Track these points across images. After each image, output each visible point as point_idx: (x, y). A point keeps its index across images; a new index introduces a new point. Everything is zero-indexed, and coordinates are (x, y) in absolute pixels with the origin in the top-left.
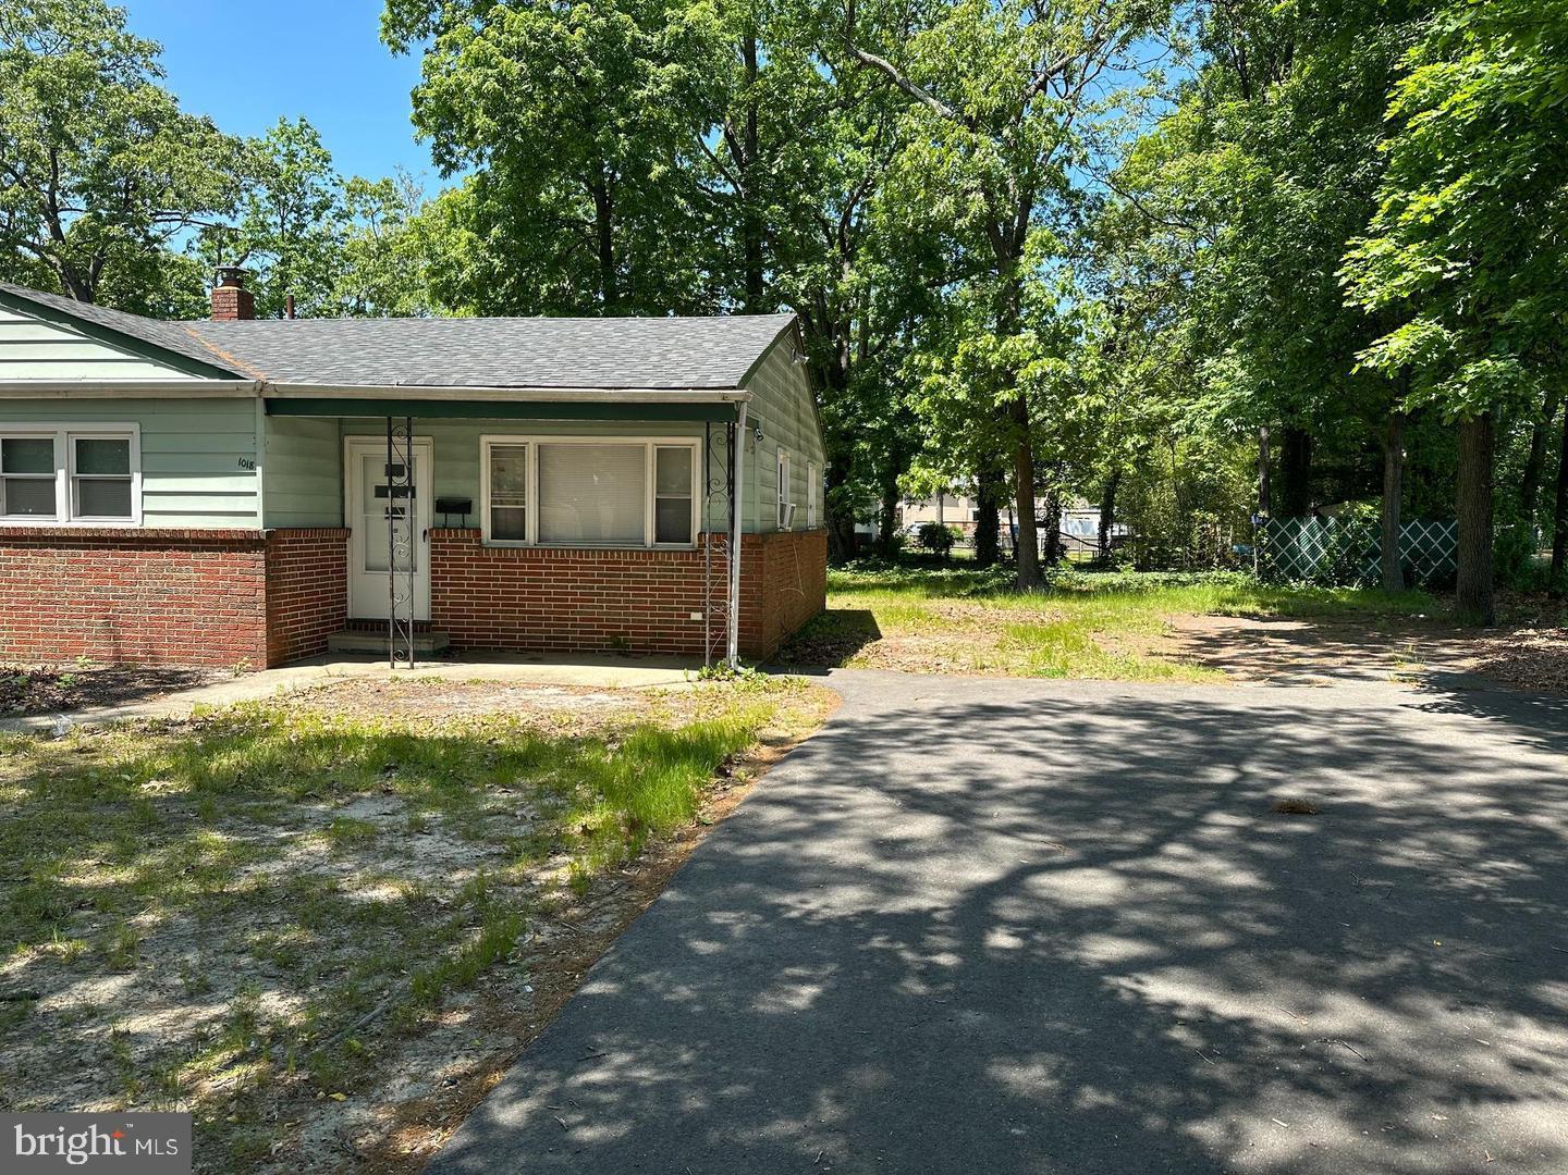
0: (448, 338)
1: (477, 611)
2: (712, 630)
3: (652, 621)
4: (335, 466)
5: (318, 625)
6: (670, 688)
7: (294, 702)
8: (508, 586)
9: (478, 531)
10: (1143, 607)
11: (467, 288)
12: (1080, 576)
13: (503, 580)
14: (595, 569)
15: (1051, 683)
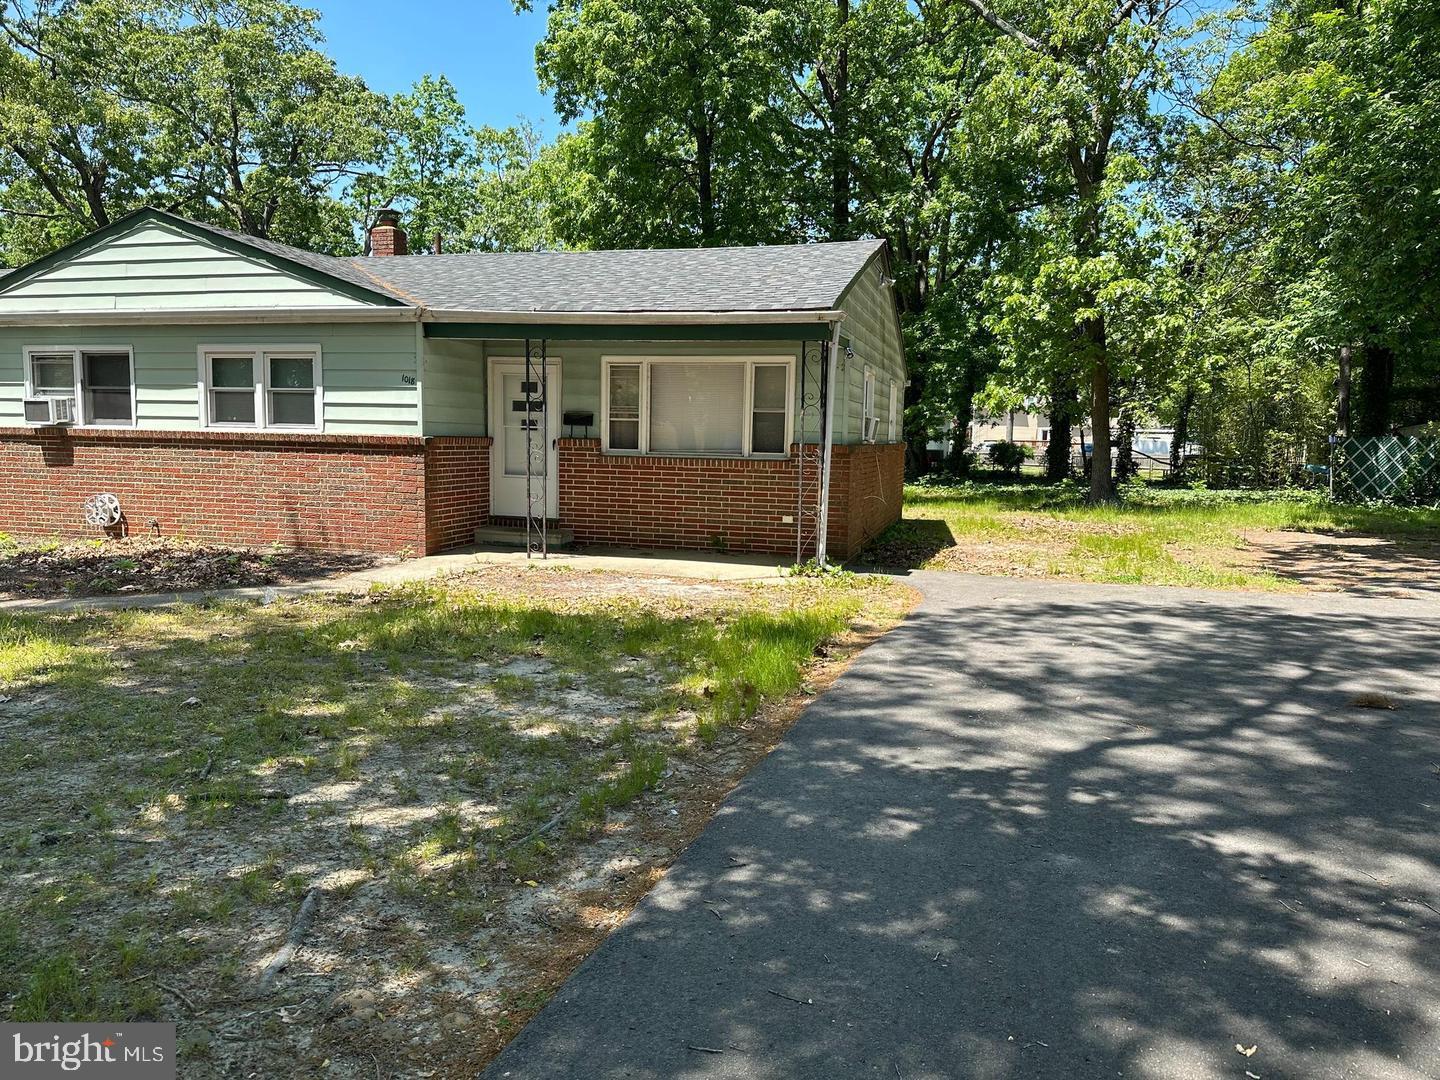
0: (573, 269)
1: (598, 511)
2: (803, 532)
3: (747, 523)
4: (478, 382)
5: (466, 520)
6: (766, 582)
7: (451, 583)
8: (623, 490)
9: (598, 441)
10: (1214, 522)
11: (585, 226)
12: (1152, 492)
13: (619, 484)
14: (698, 475)
15: (1126, 588)
